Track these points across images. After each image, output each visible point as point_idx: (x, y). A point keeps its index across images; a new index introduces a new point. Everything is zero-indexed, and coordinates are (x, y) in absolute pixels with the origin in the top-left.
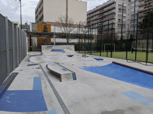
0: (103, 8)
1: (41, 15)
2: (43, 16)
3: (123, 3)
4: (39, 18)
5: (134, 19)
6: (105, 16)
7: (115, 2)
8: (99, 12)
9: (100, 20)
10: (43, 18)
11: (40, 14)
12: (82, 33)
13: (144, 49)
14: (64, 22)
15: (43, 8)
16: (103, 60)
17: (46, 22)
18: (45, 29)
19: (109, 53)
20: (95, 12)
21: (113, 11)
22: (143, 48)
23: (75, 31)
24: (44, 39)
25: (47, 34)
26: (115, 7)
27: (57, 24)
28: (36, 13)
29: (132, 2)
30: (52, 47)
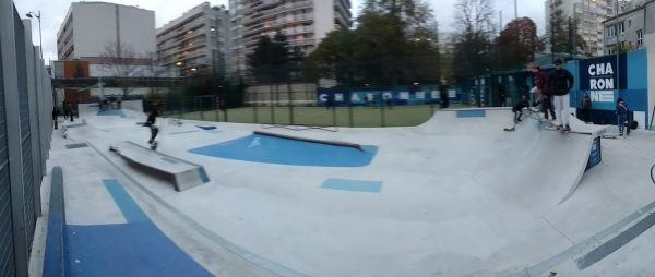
0: (182, 25)
1: (69, 45)
3: (217, 16)
4: (64, 51)
6: (187, 41)
7: (204, 14)
8: (174, 33)
9: (178, 49)
10: (73, 50)
11: (66, 43)
12: (152, 75)
14: (116, 55)
16: (214, 128)
17: (80, 58)
18: (78, 71)
19: (221, 113)
22: (291, 99)
23: (139, 71)
26: (205, 23)
27: (103, 60)
28: (58, 42)
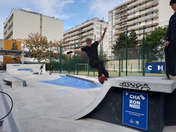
0: (82, 28)
1: (10, 31)
2: (12, 32)
3: (101, 25)
4: (7, 34)
5: (112, 40)
6: (84, 36)
7: (93, 23)
9: (79, 41)
10: (12, 34)
11: (9, 29)
13: (115, 70)
15: (12, 24)
17: (16, 39)
18: (14, 47)
20: (75, 31)
21: (91, 32)
24: (12, 58)
25: (14, 52)
26: (93, 28)
28: (5, 28)
29: (109, 25)
30: (19, 66)
